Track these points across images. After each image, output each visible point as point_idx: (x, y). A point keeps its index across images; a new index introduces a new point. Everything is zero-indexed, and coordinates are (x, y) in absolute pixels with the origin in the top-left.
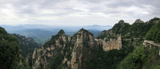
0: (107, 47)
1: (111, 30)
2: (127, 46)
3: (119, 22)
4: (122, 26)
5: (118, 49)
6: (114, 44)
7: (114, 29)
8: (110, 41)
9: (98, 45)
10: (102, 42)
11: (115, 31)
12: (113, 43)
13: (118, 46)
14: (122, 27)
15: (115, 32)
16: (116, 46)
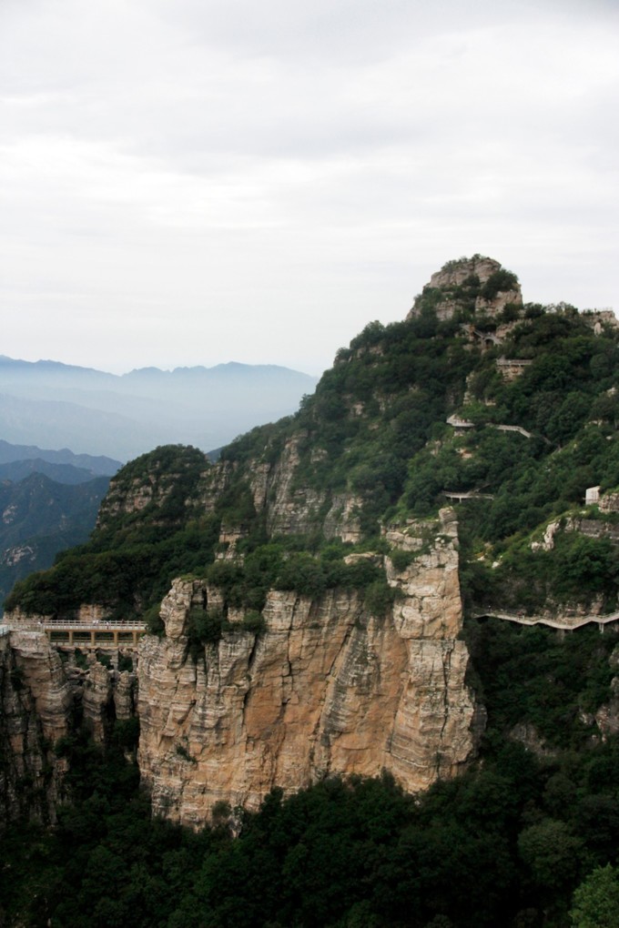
0: (222, 747)
1: (291, 445)
2: (562, 731)
3: (430, 297)
4: (473, 363)
5: (416, 783)
6: (340, 690)
7: (337, 413)
8: (268, 642)
9: (57, 729)
10: (126, 664)
11: (354, 460)
12: (313, 666)
13: (408, 719)
14: (479, 392)
15: (360, 469)
16: (377, 726)
